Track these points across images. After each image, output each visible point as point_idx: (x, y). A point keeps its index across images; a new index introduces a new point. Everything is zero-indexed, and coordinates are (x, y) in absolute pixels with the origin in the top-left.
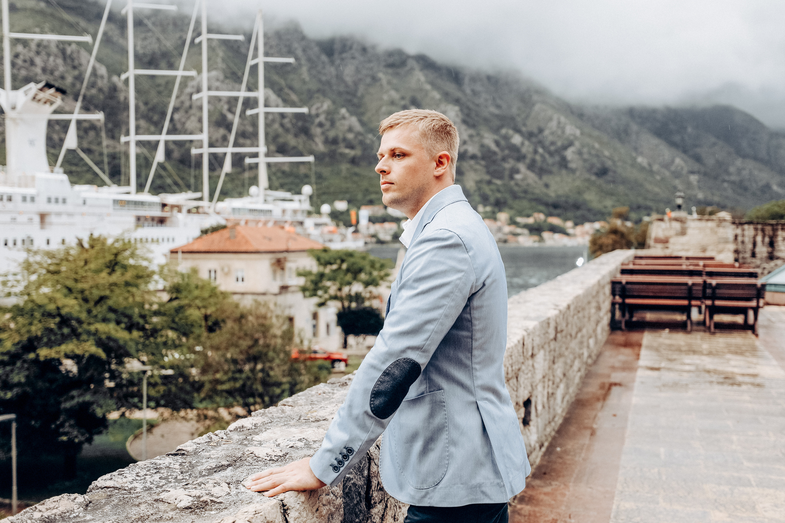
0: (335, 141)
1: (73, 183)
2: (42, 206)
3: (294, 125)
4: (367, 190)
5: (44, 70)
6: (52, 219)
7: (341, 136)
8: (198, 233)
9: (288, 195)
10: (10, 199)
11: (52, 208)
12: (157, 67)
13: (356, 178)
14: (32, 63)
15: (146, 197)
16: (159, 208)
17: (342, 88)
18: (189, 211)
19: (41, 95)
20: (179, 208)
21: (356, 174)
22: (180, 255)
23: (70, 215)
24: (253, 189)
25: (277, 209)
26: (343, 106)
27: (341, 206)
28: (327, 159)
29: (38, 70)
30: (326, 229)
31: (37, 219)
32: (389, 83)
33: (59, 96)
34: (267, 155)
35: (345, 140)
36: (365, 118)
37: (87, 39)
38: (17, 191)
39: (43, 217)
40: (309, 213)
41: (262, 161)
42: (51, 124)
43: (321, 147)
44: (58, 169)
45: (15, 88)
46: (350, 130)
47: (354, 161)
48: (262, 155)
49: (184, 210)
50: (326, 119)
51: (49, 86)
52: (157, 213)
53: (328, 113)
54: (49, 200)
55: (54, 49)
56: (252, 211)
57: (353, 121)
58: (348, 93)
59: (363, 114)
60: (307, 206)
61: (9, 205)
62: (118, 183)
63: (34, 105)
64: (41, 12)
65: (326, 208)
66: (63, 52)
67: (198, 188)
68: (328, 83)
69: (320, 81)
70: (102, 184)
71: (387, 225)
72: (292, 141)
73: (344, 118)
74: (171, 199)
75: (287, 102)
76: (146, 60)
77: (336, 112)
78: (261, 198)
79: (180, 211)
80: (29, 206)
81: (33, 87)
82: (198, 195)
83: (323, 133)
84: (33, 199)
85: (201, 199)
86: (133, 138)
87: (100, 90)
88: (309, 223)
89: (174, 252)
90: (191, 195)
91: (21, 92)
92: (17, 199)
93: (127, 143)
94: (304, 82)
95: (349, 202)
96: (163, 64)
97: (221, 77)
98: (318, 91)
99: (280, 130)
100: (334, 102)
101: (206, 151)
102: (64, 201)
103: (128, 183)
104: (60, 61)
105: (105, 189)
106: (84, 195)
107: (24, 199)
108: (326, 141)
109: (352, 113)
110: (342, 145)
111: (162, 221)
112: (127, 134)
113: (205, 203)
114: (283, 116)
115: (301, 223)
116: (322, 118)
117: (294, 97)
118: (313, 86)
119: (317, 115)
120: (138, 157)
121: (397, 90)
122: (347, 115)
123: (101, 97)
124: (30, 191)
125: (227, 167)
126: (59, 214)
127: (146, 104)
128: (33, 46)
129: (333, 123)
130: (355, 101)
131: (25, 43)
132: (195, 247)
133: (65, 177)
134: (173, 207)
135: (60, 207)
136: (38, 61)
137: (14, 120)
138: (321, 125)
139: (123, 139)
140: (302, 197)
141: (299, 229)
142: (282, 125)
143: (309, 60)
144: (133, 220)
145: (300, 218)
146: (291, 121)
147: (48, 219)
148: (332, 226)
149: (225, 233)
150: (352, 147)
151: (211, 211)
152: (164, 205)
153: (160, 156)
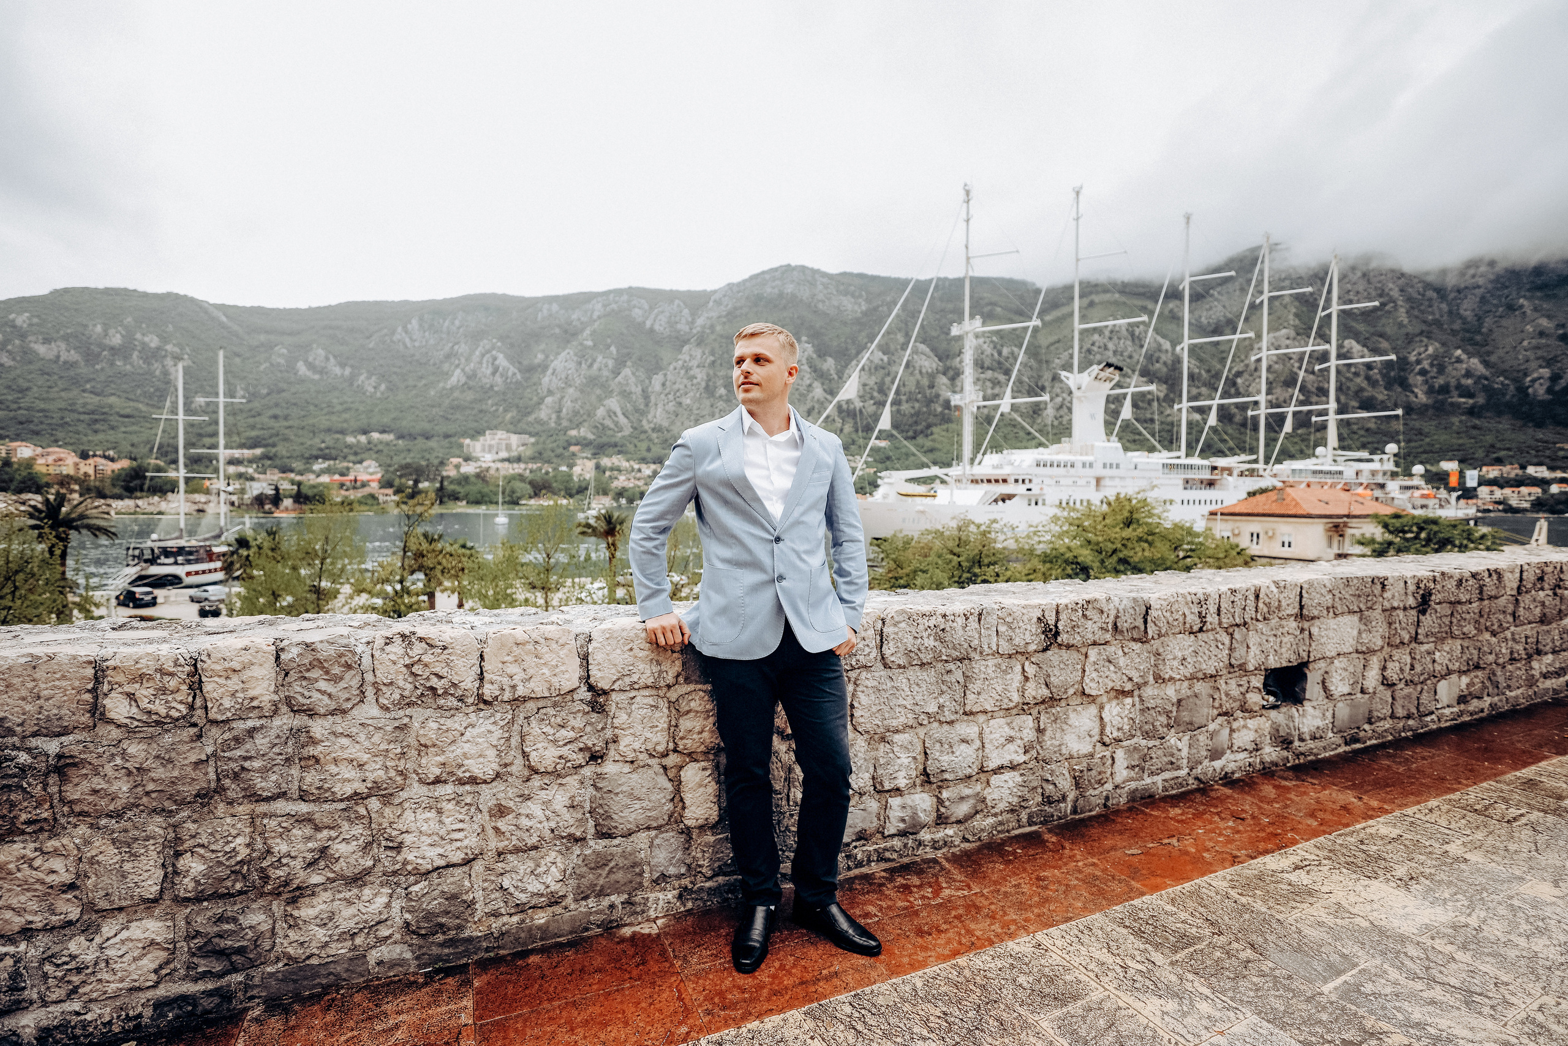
0: (1445, 389)
1: (1126, 449)
2: (1099, 471)
3: (1384, 376)
4: (1493, 446)
5: (1115, 352)
6: (1106, 482)
7: (1453, 382)
8: (1245, 495)
9: (1365, 454)
10: (1072, 466)
11: (1108, 472)
12: (1221, 334)
13: (1474, 432)
14: (1106, 348)
15: (1196, 461)
16: (1208, 471)
17: (1457, 326)
18: (1241, 474)
19: (1102, 374)
20: (1229, 471)
21: (1475, 427)
22: (1219, 517)
23: (1121, 478)
24: (1320, 450)
25: (1349, 471)
26: (1458, 348)
27: (1450, 466)
28: (1431, 412)
29: (1110, 353)
30: (1417, 493)
31: (1094, 482)
32: (1536, 309)
33: (1117, 372)
34: (1339, 412)
35: (1459, 386)
36: (1493, 358)
37: (1145, 318)
38: (1078, 459)
39: (1098, 480)
40: (1394, 475)
41: (1332, 419)
42: (1109, 400)
43: (1421, 397)
44: (1114, 438)
45: (1081, 370)
46: (1468, 374)
47: (1471, 412)
48: (1331, 412)
49: (1236, 473)
50: (1432, 365)
51: (1109, 365)
52: (1207, 475)
53: (1434, 357)
54: (1105, 466)
55: (1124, 332)
56: (1315, 472)
57: (1475, 363)
58: (1468, 331)
59: (1489, 353)
60: (1390, 466)
61: (1072, 471)
62: (1170, 450)
63: (1097, 383)
64: (1116, 303)
65: (1418, 469)
66: (1132, 334)
67: (1253, 450)
68: (1437, 323)
69: (1425, 322)
70: (1152, 449)
71: (1524, 490)
72: (1381, 395)
73: (1459, 360)
74: (1221, 462)
75: (1375, 351)
76: (1211, 329)
77: (1448, 354)
78: (1330, 458)
79: (1230, 474)
80: (1087, 471)
81: (1095, 368)
82: (1254, 457)
83: (1426, 382)
84: (1091, 465)
85: (1256, 461)
86: (1185, 405)
87: (1165, 363)
88: (1393, 486)
89: (1213, 514)
90: (1244, 457)
91: (1086, 374)
92: (1079, 465)
93: (1180, 410)
94: (1401, 325)
95: (1461, 461)
96: (1228, 330)
97: (1292, 334)
98: (1422, 333)
99: (1365, 384)
100: (1443, 344)
101: (1263, 412)
102: (1118, 466)
103: (1179, 448)
104: (1129, 343)
105: (1156, 454)
106: (1135, 460)
107: (1084, 465)
108: (1431, 391)
109: (1470, 355)
110: (1455, 393)
111: (1211, 484)
112: (1180, 402)
113: (1260, 466)
114: (1369, 366)
115: (1382, 486)
116: (1426, 364)
117: (1385, 345)
118: (1414, 328)
119: (1418, 362)
120: (1190, 424)
121: (1549, 317)
122: (1464, 357)
123: (1165, 370)
124: (1090, 458)
125: (1288, 427)
126: (1112, 478)
127: (1208, 371)
128: (1107, 333)
129: (1441, 369)
130: (1478, 338)
131: (1099, 331)
132: (1237, 510)
133: (1119, 445)
134: (1223, 469)
135: (1114, 472)
136: (1111, 346)
137: (1079, 398)
138: (1423, 372)
139: (1176, 407)
140: (1385, 457)
141: (1378, 493)
142: (1368, 378)
143: (1409, 299)
144: (1181, 483)
145: (1380, 479)
146: (1380, 372)
147: (1102, 483)
148: (1427, 490)
149: (1273, 496)
150: (1470, 395)
151: (1265, 474)
152: (1214, 468)
153: (1212, 420)
